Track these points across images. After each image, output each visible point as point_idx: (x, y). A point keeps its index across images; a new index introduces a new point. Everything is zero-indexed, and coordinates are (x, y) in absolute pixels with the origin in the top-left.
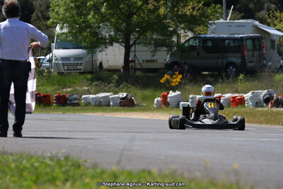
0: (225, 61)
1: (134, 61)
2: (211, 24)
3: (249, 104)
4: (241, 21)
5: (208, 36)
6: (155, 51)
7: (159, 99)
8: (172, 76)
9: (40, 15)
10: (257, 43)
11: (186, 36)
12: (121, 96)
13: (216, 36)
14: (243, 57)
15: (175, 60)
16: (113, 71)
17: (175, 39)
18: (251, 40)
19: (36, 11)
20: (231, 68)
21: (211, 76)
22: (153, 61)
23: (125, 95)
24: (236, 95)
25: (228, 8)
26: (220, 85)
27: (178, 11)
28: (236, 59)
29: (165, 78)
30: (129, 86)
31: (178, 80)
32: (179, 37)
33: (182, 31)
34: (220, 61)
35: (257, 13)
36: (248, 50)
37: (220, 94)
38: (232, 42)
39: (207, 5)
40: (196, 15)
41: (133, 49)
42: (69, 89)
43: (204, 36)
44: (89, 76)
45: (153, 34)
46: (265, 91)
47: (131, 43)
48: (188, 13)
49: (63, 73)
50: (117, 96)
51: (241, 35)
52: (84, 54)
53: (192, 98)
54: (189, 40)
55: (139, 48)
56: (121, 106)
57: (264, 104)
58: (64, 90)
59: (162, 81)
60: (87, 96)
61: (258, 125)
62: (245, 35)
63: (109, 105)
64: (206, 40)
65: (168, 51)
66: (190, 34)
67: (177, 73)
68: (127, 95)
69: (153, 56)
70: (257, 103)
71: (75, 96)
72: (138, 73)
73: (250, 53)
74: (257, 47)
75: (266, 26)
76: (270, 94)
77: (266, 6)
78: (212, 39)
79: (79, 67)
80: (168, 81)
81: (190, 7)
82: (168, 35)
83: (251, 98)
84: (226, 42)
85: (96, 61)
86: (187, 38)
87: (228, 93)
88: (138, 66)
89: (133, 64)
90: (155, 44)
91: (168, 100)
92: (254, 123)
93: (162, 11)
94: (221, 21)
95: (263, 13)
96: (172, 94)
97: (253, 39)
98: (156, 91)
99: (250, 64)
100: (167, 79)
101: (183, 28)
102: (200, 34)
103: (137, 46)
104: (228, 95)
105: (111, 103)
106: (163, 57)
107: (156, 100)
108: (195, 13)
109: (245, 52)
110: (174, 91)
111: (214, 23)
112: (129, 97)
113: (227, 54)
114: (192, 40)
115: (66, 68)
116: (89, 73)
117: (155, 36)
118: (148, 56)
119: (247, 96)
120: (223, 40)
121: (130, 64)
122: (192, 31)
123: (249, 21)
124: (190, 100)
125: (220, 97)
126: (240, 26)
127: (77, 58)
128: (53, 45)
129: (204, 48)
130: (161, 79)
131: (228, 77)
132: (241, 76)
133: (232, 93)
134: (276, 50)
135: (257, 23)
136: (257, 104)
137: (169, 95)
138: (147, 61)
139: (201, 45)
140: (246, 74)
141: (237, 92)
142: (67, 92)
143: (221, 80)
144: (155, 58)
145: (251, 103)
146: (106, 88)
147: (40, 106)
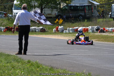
0: (79, 14)
5: (71, 5)
6: (52, 11)
10: (90, 8)
12: (40, 28)
14: (85, 13)
15: (59, 14)
21: (74, 20)
22: (51, 14)
23: (42, 27)
28: (83, 14)
31: (61, 22)
32: (60, 5)
34: (77, 14)
36: (87, 10)
37: (78, 27)
41: (44, 10)
45: (52, 4)
46: (96, 27)
47: (43, 8)
50: (39, 28)
51: (84, 5)
53: (68, 29)
56: (41, 32)
57: (96, 31)
59: (55, 22)
63: (36, 32)
64: (71, 6)
65: (57, 10)
66: (65, 4)
67: (61, 19)
69: (52, 12)
70: (93, 31)
73: (88, 11)
76: (98, 28)
78: (74, 6)
83: (91, 29)
84: (79, 7)
86: (64, 6)
87: (81, 27)
96: (60, 27)
97: (88, 6)
99: (88, 16)
100: (57, 21)
101: (62, 2)
102: (69, 4)
103: (45, 9)
105: (37, 31)
106: (55, 12)
107: (54, 29)
109: (86, 11)
112: (44, 28)
113: (79, 12)
114: (66, 6)
118: (50, 12)
124: (68, 30)
126: (83, 1)
128: (13, 8)
129: (70, 9)
130: (55, 21)
131: (80, 21)
132: (86, 21)
134: (96, 10)
137: (59, 28)
138: (49, 14)
139: (69, 8)
143: (77, 22)
145: (91, 31)
146: (34, 25)
147: (10, 32)
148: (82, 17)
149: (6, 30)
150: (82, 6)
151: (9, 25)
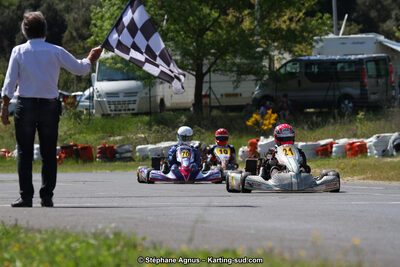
0: (337, 93)
1: (208, 96)
2: (316, 41)
3: (373, 153)
4: (359, 36)
5: (312, 58)
6: (238, 82)
7: (246, 148)
8: (263, 116)
9: (75, 34)
10: (382, 66)
11: (281, 58)
13: (324, 57)
14: (363, 86)
15: (268, 92)
16: (179, 110)
17: (266, 63)
18: (373, 63)
19: (69, 28)
20: (346, 102)
21: (318, 115)
22: (236, 95)
23: (197, 143)
24: (355, 140)
25: (340, 18)
26: (331, 128)
27: (269, 24)
28: (353, 90)
29: (253, 119)
30: (203, 131)
31: (272, 121)
32: (271, 60)
33: (276, 52)
34: (330, 93)
35: (381, 24)
36: (370, 77)
37: (331, 140)
38: (346, 66)
39: (310, 14)
40: (296, 29)
41: (206, 78)
42: (118, 138)
43: (307, 58)
44: (146, 118)
45: (235, 56)
46: (396, 135)
47: (205, 69)
48: (284, 26)
49: (109, 115)
51: (360, 56)
52: (139, 87)
54: (285, 65)
55: (215, 77)
57: (395, 153)
58: (112, 139)
59: (249, 123)
60: (143, 146)
61: (387, 183)
62: (365, 56)
64: (310, 64)
65: (257, 80)
66: (288, 57)
67: (270, 112)
68: (200, 145)
69: (237, 87)
70: (384, 151)
71: (127, 147)
72: (215, 113)
73: (373, 81)
74: (383, 73)
75: (394, 42)
77: (393, 14)
78: (319, 63)
79: (131, 106)
80: (257, 123)
81: (286, 17)
82: (256, 58)
83: (375, 145)
84: (339, 66)
85: (155, 96)
86: (284, 62)
87: (343, 137)
88: (214, 103)
89: (208, 100)
90: (238, 71)
91: (259, 149)
92: (381, 179)
93: (247, 24)
94: (331, 36)
95: (390, 24)
96: (263, 141)
97: (376, 61)
98: (241, 137)
99: (373, 97)
100: (256, 120)
101: (277, 48)
102: (300, 55)
103: (212, 74)
104: (343, 141)
106: (251, 89)
107: (241, 149)
108: (293, 26)
109: (366, 80)
110: (267, 137)
111: (321, 40)
112: (203, 147)
113: (340, 84)
114: (290, 64)
115: (113, 107)
116: (146, 114)
117: (238, 60)
118: (229, 88)
119: (370, 141)
120: (334, 63)
121: (204, 101)
122: (290, 52)
123: (371, 35)
125: (331, 144)
126: (358, 43)
127: (129, 93)
128: (95, 75)
129: (306, 74)
130: (248, 120)
131: (342, 115)
132: (361, 115)
133: (349, 138)
135: (382, 38)
136: (385, 153)
137: (259, 143)
138: (228, 95)
139: (304, 71)
140: (368, 111)
141: (355, 136)
142: (116, 142)
143: (332, 121)
144: (238, 91)
145: (375, 152)
146: (170, 135)
147: (77, 162)
148: (351, 105)
149: (63, 155)
150: (351, 63)
151: (77, 136)
